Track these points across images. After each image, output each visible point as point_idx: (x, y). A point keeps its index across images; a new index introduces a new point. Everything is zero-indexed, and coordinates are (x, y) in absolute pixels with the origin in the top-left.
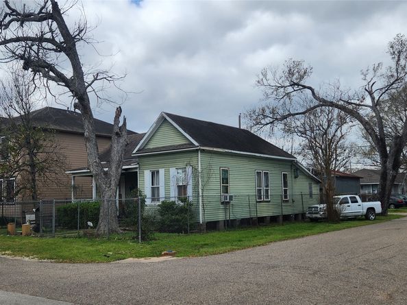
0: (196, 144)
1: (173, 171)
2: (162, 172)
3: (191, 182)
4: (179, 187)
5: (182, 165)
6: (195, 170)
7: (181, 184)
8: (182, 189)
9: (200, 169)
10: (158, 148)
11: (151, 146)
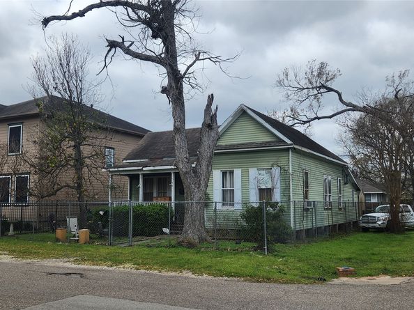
0: (289, 142)
1: (253, 172)
2: (238, 173)
3: (278, 185)
4: (261, 191)
5: (266, 165)
6: (284, 172)
7: (264, 187)
8: (265, 193)
9: (291, 171)
10: (234, 145)
11: (222, 143)
